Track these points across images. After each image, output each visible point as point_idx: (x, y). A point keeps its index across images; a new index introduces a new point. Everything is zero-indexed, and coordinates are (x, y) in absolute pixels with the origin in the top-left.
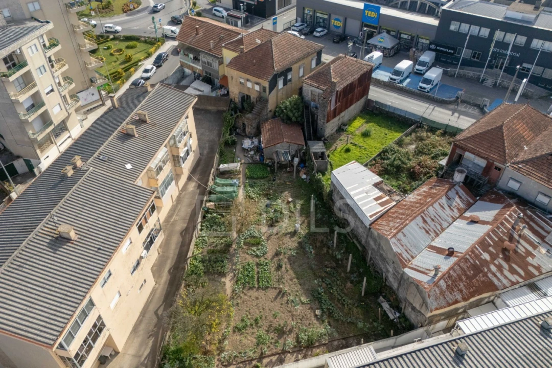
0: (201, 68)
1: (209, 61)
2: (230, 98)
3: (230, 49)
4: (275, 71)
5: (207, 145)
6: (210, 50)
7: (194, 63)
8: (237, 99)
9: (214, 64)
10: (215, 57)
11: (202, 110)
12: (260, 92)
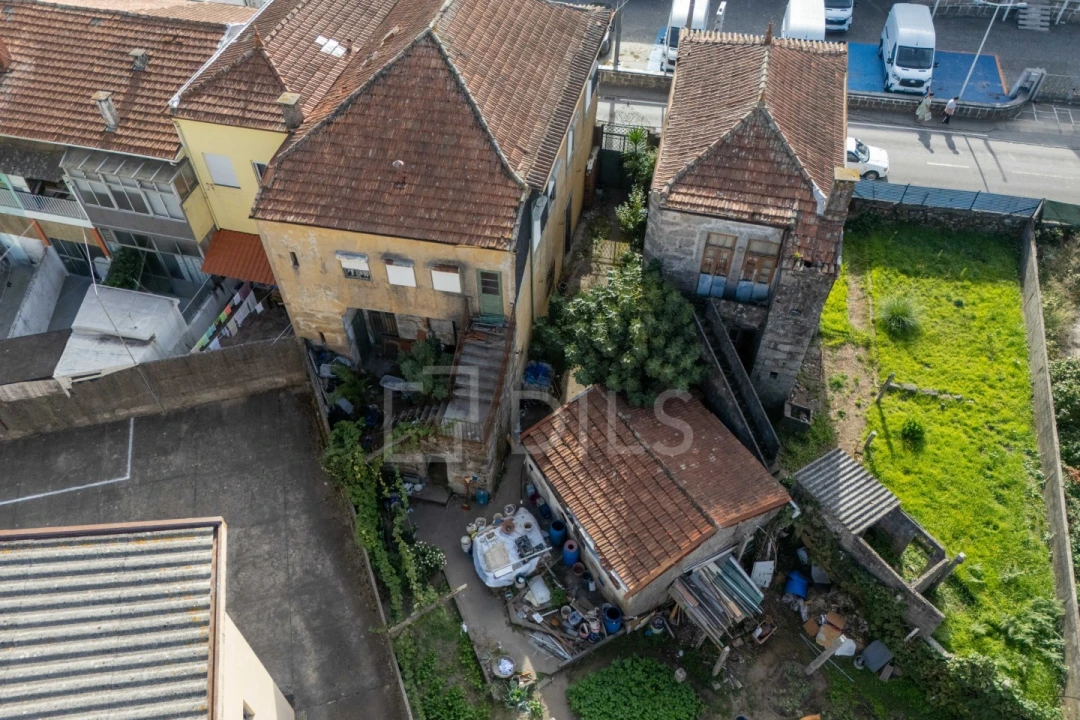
0: (88, 224)
1: (121, 188)
2: (299, 334)
3: (221, 119)
4: (522, 188)
5: (297, 622)
6: (107, 137)
7: (40, 208)
8: (339, 337)
9: (155, 197)
10: (150, 165)
11: (177, 416)
12: (465, 298)
